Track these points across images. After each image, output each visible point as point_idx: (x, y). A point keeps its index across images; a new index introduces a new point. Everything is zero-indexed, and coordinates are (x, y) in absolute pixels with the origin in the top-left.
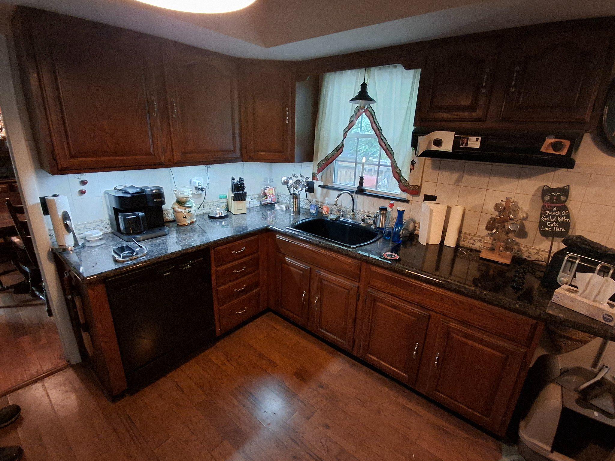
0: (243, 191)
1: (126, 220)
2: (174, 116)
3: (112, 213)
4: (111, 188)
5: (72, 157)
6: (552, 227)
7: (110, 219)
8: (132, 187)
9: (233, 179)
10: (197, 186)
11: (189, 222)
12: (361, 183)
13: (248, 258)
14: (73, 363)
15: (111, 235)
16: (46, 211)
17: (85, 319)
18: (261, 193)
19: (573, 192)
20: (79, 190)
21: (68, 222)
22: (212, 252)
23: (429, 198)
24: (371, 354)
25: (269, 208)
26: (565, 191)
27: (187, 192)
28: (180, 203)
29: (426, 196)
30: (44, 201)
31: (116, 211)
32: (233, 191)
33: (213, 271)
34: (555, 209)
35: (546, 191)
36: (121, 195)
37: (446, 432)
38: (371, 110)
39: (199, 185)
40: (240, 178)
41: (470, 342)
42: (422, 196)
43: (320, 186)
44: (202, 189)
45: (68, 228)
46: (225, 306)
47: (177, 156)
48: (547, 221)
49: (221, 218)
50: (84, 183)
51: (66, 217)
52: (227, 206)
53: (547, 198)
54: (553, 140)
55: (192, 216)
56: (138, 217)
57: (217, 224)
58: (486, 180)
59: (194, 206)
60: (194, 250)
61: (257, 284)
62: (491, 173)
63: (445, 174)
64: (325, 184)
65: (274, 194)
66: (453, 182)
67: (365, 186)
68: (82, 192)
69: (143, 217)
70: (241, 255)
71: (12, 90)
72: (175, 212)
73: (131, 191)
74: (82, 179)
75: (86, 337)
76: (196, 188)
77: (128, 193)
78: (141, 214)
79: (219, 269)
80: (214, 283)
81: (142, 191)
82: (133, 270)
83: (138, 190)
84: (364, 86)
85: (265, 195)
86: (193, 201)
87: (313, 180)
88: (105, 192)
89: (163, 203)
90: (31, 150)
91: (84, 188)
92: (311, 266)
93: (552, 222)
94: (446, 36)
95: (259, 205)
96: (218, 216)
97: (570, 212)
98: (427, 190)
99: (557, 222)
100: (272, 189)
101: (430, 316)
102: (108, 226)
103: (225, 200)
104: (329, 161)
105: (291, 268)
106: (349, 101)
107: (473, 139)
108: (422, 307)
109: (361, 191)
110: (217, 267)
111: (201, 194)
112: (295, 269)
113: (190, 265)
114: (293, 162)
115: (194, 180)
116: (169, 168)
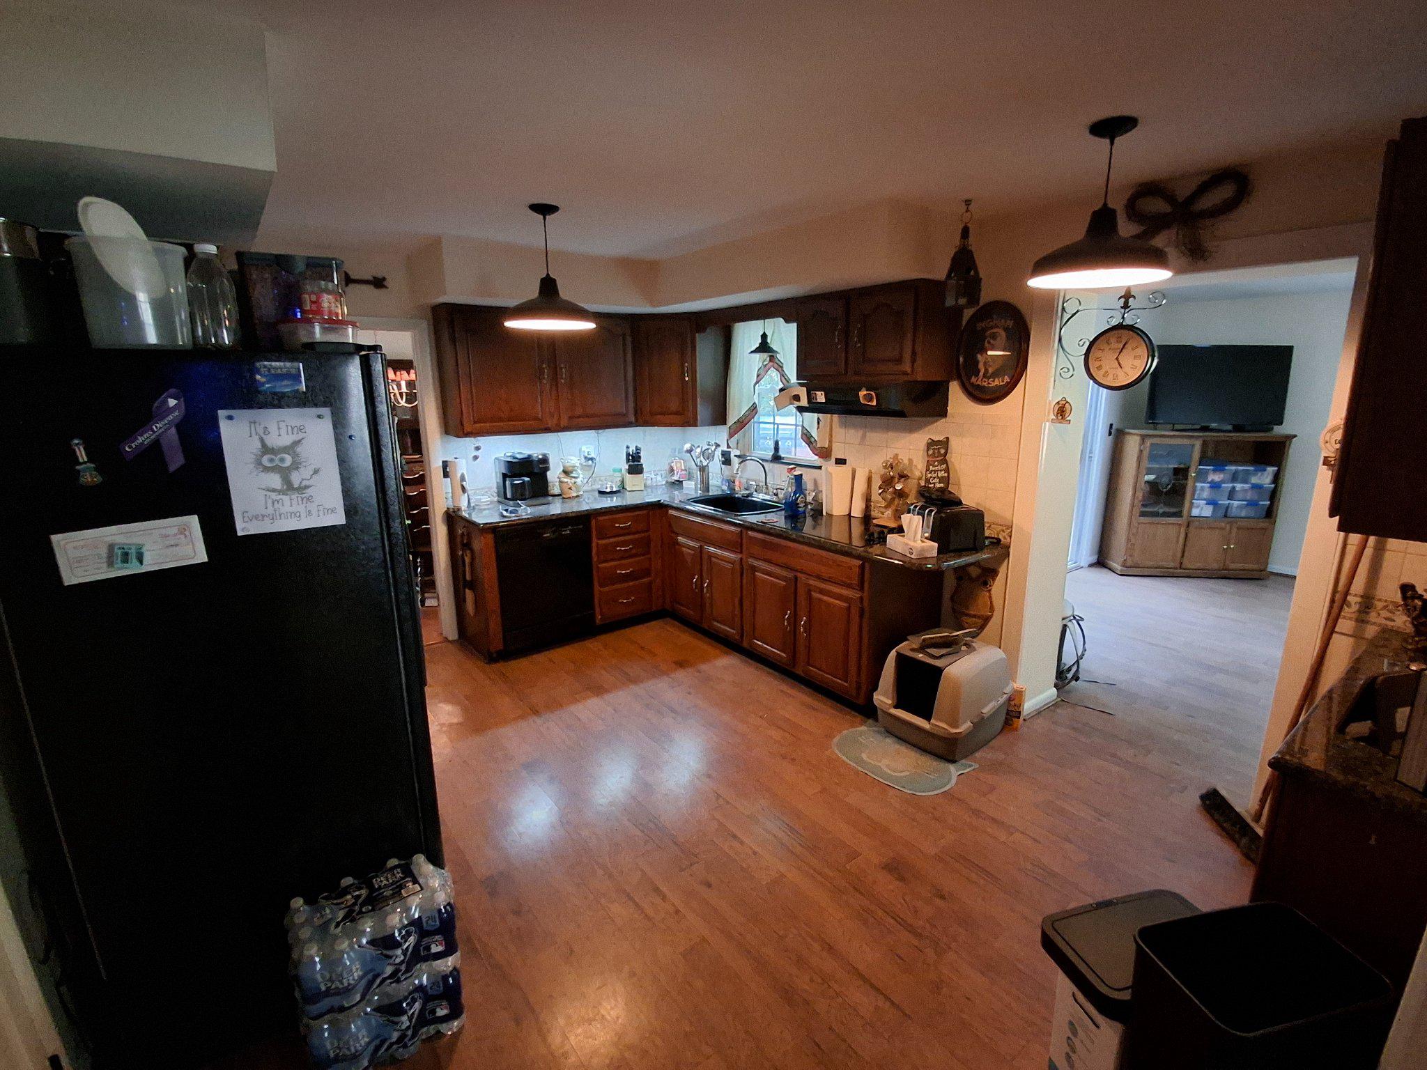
0: (640, 461)
1: (513, 485)
2: (563, 381)
3: (500, 480)
4: (501, 455)
5: (475, 422)
6: (934, 483)
7: (498, 488)
8: (521, 453)
9: (628, 447)
10: (586, 455)
11: (575, 495)
12: (777, 449)
13: (636, 536)
14: (450, 639)
15: (497, 504)
16: (446, 475)
17: (472, 577)
18: (667, 467)
19: (954, 443)
20: (473, 455)
21: (464, 483)
22: (593, 523)
23: (841, 462)
24: (756, 640)
25: (677, 487)
26: (946, 443)
27: (574, 461)
28: (566, 472)
29: (836, 459)
30: (445, 464)
31: (505, 476)
32: (628, 460)
33: (594, 545)
34: (936, 463)
35: (931, 444)
36: (509, 459)
37: (813, 709)
38: (778, 362)
39: (588, 454)
40: (636, 447)
41: (825, 598)
42: (833, 460)
43: (735, 456)
44: (592, 459)
45: (464, 489)
46: (606, 589)
47: (564, 422)
48: (931, 477)
49: (612, 493)
50: (478, 448)
51: (463, 478)
52: (623, 482)
53: (931, 452)
54: (865, 393)
55: (578, 488)
56: (524, 482)
57: (607, 500)
58: (885, 436)
59: (581, 477)
60: (574, 515)
61: (647, 572)
62: (888, 429)
63: (852, 431)
64: (742, 453)
65: (683, 468)
66: (857, 441)
67: (782, 454)
68: (476, 458)
69: (528, 481)
70: (627, 531)
71: (429, 363)
72: (561, 482)
73: (519, 456)
74: (477, 445)
75: (469, 594)
76: (585, 458)
77: (517, 458)
78: (527, 479)
79: (601, 542)
80: (595, 559)
81: (530, 456)
82: (517, 524)
83: (526, 456)
84: (764, 336)
85: (672, 470)
86: (580, 472)
87: (728, 448)
88: (496, 458)
89: (547, 469)
90: (439, 418)
91: (477, 453)
92: (702, 543)
93: (934, 478)
94: (813, 293)
95: (664, 483)
96: (608, 490)
97: (950, 466)
98: (837, 453)
99: (938, 477)
100: (681, 463)
101: (796, 577)
102: (495, 495)
103: (619, 474)
104: (742, 424)
105: (684, 549)
106: (749, 351)
107: (819, 393)
108: (791, 569)
109: (776, 458)
110: (599, 539)
111: (590, 466)
112: (687, 550)
113: (570, 530)
114: (697, 426)
115: (584, 448)
116: (556, 434)
